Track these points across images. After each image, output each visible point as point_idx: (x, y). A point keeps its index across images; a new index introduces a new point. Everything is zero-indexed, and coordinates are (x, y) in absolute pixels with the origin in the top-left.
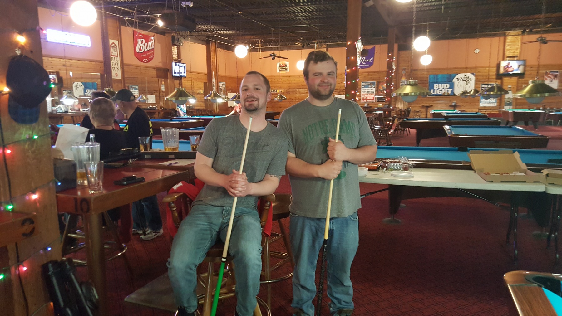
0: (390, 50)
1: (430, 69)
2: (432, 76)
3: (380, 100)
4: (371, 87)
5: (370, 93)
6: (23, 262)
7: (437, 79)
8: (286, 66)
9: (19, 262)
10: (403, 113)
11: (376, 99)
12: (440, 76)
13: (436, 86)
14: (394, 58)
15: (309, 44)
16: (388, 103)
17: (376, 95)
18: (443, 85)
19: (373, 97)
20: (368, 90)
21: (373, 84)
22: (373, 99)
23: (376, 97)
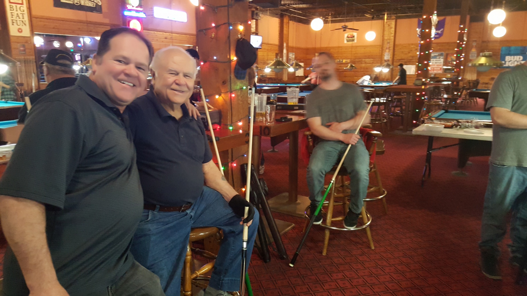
0: (462, 22)
1: (503, 41)
2: (504, 48)
3: (448, 71)
4: (439, 58)
5: (438, 64)
6: (234, 161)
7: (510, 51)
8: (354, 37)
9: (232, 161)
10: (471, 84)
11: (443, 70)
12: (513, 48)
13: (508, 58)
14: (466, 29)
15: (379, 16)
16: (456, 74)
17: (444, 65)
18: (515, 57)
19: (441, 68)
20: (436, 60)
21: (441, 55)
22: (440, 70)
23: (443, 68)
